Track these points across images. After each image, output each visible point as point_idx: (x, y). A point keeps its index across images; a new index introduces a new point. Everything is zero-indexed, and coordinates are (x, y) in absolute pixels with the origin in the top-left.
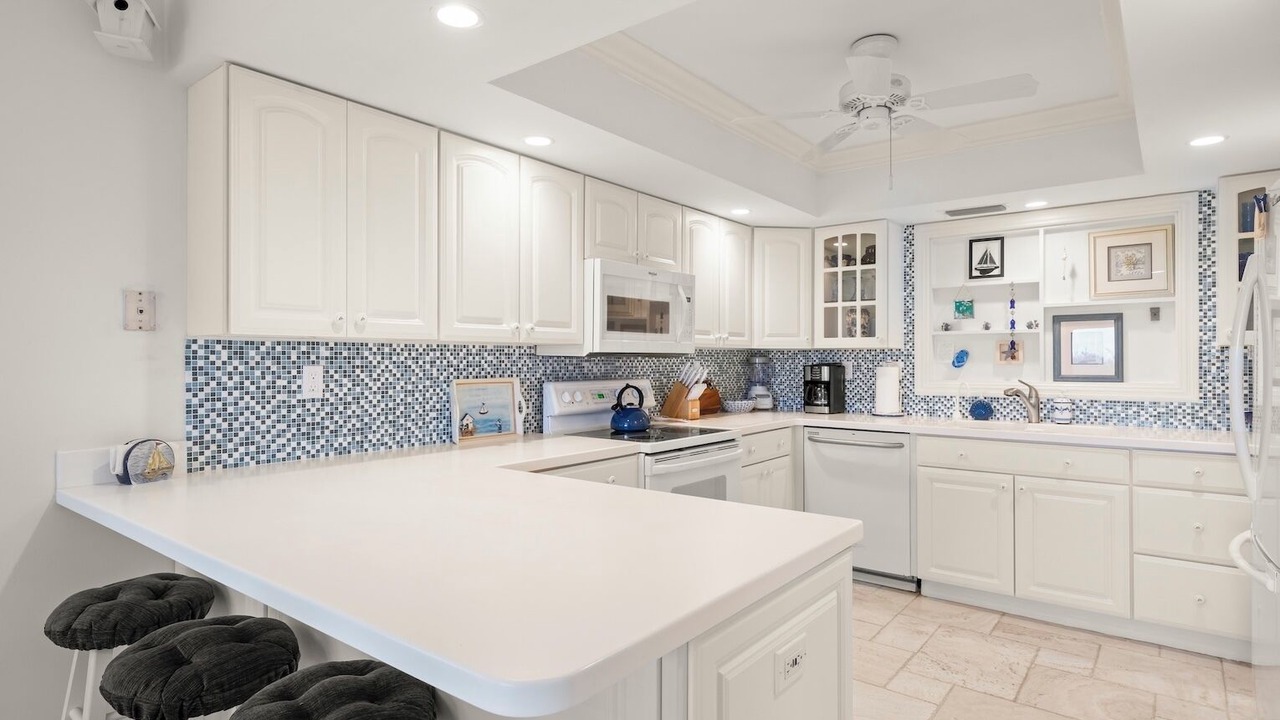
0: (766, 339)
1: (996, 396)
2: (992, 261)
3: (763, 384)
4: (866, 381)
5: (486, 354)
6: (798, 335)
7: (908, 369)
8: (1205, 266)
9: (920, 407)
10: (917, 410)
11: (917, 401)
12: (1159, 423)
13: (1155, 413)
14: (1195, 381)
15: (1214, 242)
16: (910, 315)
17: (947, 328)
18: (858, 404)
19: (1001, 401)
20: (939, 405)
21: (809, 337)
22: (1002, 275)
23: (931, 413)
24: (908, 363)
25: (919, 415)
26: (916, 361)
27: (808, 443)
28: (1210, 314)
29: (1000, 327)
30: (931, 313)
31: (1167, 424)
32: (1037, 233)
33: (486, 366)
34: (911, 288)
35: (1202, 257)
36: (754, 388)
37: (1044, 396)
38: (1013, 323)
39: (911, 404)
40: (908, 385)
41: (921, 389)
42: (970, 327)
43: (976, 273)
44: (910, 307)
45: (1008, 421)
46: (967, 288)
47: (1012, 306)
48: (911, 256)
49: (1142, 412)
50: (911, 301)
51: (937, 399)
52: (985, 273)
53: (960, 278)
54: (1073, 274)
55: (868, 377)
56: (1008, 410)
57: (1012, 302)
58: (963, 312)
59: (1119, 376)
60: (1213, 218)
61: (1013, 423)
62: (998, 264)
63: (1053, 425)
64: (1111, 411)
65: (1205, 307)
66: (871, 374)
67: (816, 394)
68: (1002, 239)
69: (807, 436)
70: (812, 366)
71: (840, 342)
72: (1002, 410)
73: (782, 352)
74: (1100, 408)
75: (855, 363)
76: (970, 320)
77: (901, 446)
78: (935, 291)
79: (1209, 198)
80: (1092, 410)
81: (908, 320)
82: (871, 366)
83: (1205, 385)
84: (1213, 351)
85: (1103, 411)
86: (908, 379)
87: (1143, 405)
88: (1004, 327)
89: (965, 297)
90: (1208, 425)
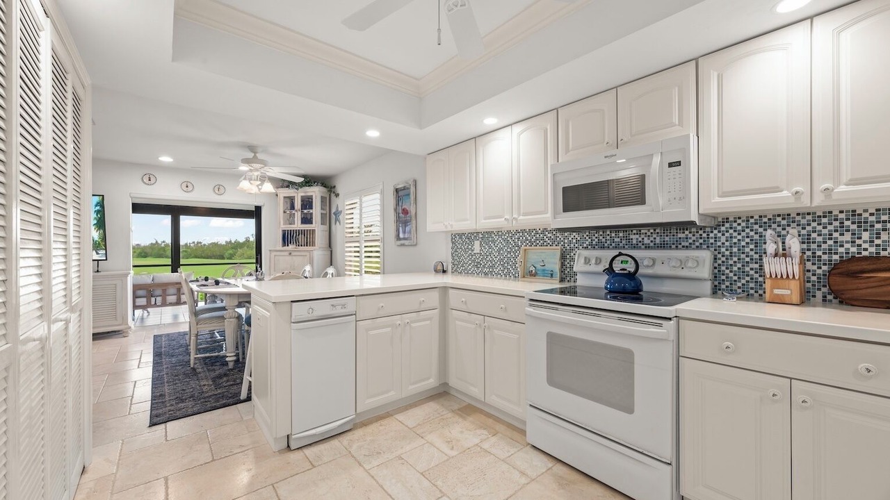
5: (547, 233)
33: (547, 239)
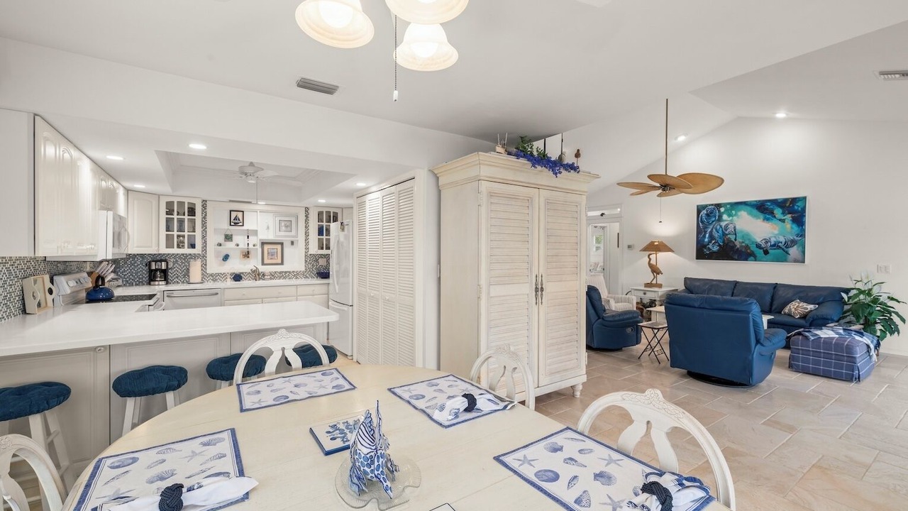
0: (135, 249)
1: (243, 272)
2: (239, 220)
4: (181, 268)
6: (151, 247)
7: (204, 262)
8: (306, 230)
9: (209, 278)
11: (208, 276)
12: (295, 277)
13: (293, 274)
14: (304, 264)
15: (308, 223)
16: (205, 239)
17: (220, 245)
18: (176, 279)
19: (244, 274)
20: (218, 277)
21: (156, 248)
22: (243, 226)
23: (214, 280)
24: (203, 260)
25: (210, 281)
26: (208, 259)
27: (166, 298)
28: (307, 244)
29: (243, 246)
30: (213, 239)
31: (297, 278)
32: (256, 212)
34: (205, 227)
35: (306, 227)
37: (260, 271)
38: (248, 244)
39: (205, 277)
40: (204, 270)
41: (209, 271)
42: (230, 245)
43: (232, 224)
44: (205, 235)
45: (247, 281)
46: (229, 229)
47: (248, 238)
48: (205, 213)
49: (290, 275)
50: (205, 233)
51: (217, 275)
52: (236, 224)
53: (226, 225)
54: (268, 228)
55: (182, 266)
56: (247, 277)
57: (248, 236)
58: (228, 239)
59: (282, 263)
60: (309, 216)
61: (249, 282)
62: (241, 221)
63: (264, 281)
64: (281, 275)
65: (306, 242)
67: (157, 276)
68: (243, 212)
69: (165, 295)
70: (156, 262)
71: (175, 251)
72: (244, 277)
74: (278, 274)
75: (174, 260)
76: (231, 242)
77: (217, 293)
78: (216, 229)
79: (307, 210)
80: (275, 275)
81: (203, 241)
82: (184, 262)
83: (306, 265)
84: (308, 255)
86: (204, 266)
87: (290, 272)
88: (245, 245)
89: (229, 233)
90: (307, 277)
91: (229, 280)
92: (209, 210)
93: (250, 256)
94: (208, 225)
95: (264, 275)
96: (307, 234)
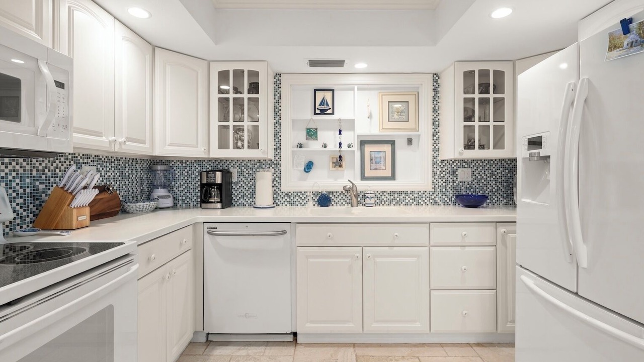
0: (167, 147)
1: (332, 191)
2: (327, 105)
3: (164, 187)
4: (247, 183)
6: (196, 146)
7: (277, 173)
8: (435, 116)
9: (284, 200)
10: (282, 202)
11: (282, 196)
12: (415, 203)
13: (413, 197)
14: (430, 179)
15: (439, 102)
16: (278, 136)
17: (300, 146)
18: (242, 199)
19: (335, 194)
20: (297, 198)
21: (207, 148)
22: (333, 113)
23: (292, 203)
24: (277, 170)
25: (284, 205)
26: (283, 168)
27: (207, 236)
28: (437, 142)
29: (333, 147)
30: (291, 136)
31: (418, 204)
32: (353, 89)
34: (278, 117)
35: (434, 110)
36: (156, 190)
37: (359, 189)
38: (340, 144)
39: (279, 198)
40: (277, 185)
41: (286, 187)
42: (315, 146)
43: (318, 111)
44: (278, 131)
45: (339, 207)
46: (313, 120)
47: (340, 133)
48: (279, 95)
49: (407, 197)
50: (278, 127)
51: (295, 194)
52: (323, 112)
53: (308, 114)
54: (370, 117)
55: (249, 179)
56: (338, 199)
57: (340, 131)
58: (311, 136)
59: (393, 177)
60: (438, 89)
61: (343, 207)
62: (331, 106)
63: (364, 207)
64: (392, 197)
65: (435, 138)
66: (251, 177)
67: (210, 194)
68: (333, 91)
69: (206, 230)
70: (208, 172)
71: (230, 153)
72: (335, 199)
73: (182, 162)
74: (387, 196)
75: (240, 170)
76: (315, 142)
77: (284, 232)
78: (293, 121)
79: (437, 78)
80: (383, 197)
81: (277, 140)
82: (251, 172)
83: (435, 181)
84: (438, 162)
85: (389, 197)
86: (277, 180)
87: (406, 193)
88: (335, 146)
89: (312, 126)
90: (436, 203)
91: (311, 203)
92: (284, 90)
93: (343, 163)
94: (283, 113)
95: (364, 197)
96: (436, 123)
